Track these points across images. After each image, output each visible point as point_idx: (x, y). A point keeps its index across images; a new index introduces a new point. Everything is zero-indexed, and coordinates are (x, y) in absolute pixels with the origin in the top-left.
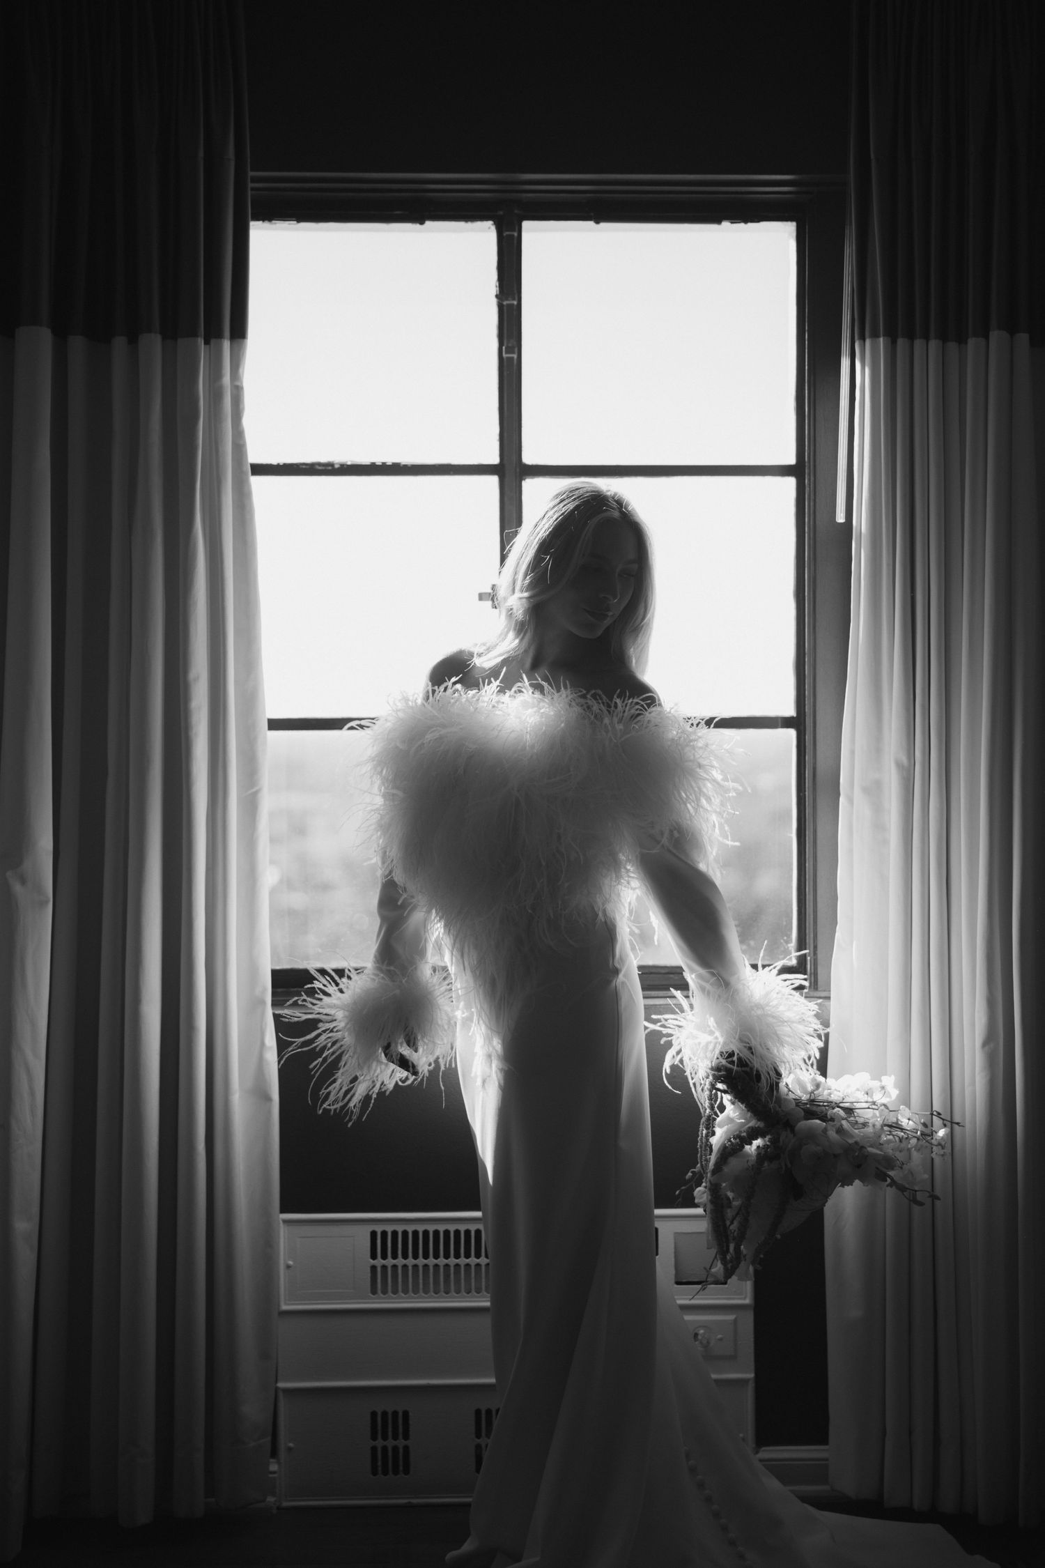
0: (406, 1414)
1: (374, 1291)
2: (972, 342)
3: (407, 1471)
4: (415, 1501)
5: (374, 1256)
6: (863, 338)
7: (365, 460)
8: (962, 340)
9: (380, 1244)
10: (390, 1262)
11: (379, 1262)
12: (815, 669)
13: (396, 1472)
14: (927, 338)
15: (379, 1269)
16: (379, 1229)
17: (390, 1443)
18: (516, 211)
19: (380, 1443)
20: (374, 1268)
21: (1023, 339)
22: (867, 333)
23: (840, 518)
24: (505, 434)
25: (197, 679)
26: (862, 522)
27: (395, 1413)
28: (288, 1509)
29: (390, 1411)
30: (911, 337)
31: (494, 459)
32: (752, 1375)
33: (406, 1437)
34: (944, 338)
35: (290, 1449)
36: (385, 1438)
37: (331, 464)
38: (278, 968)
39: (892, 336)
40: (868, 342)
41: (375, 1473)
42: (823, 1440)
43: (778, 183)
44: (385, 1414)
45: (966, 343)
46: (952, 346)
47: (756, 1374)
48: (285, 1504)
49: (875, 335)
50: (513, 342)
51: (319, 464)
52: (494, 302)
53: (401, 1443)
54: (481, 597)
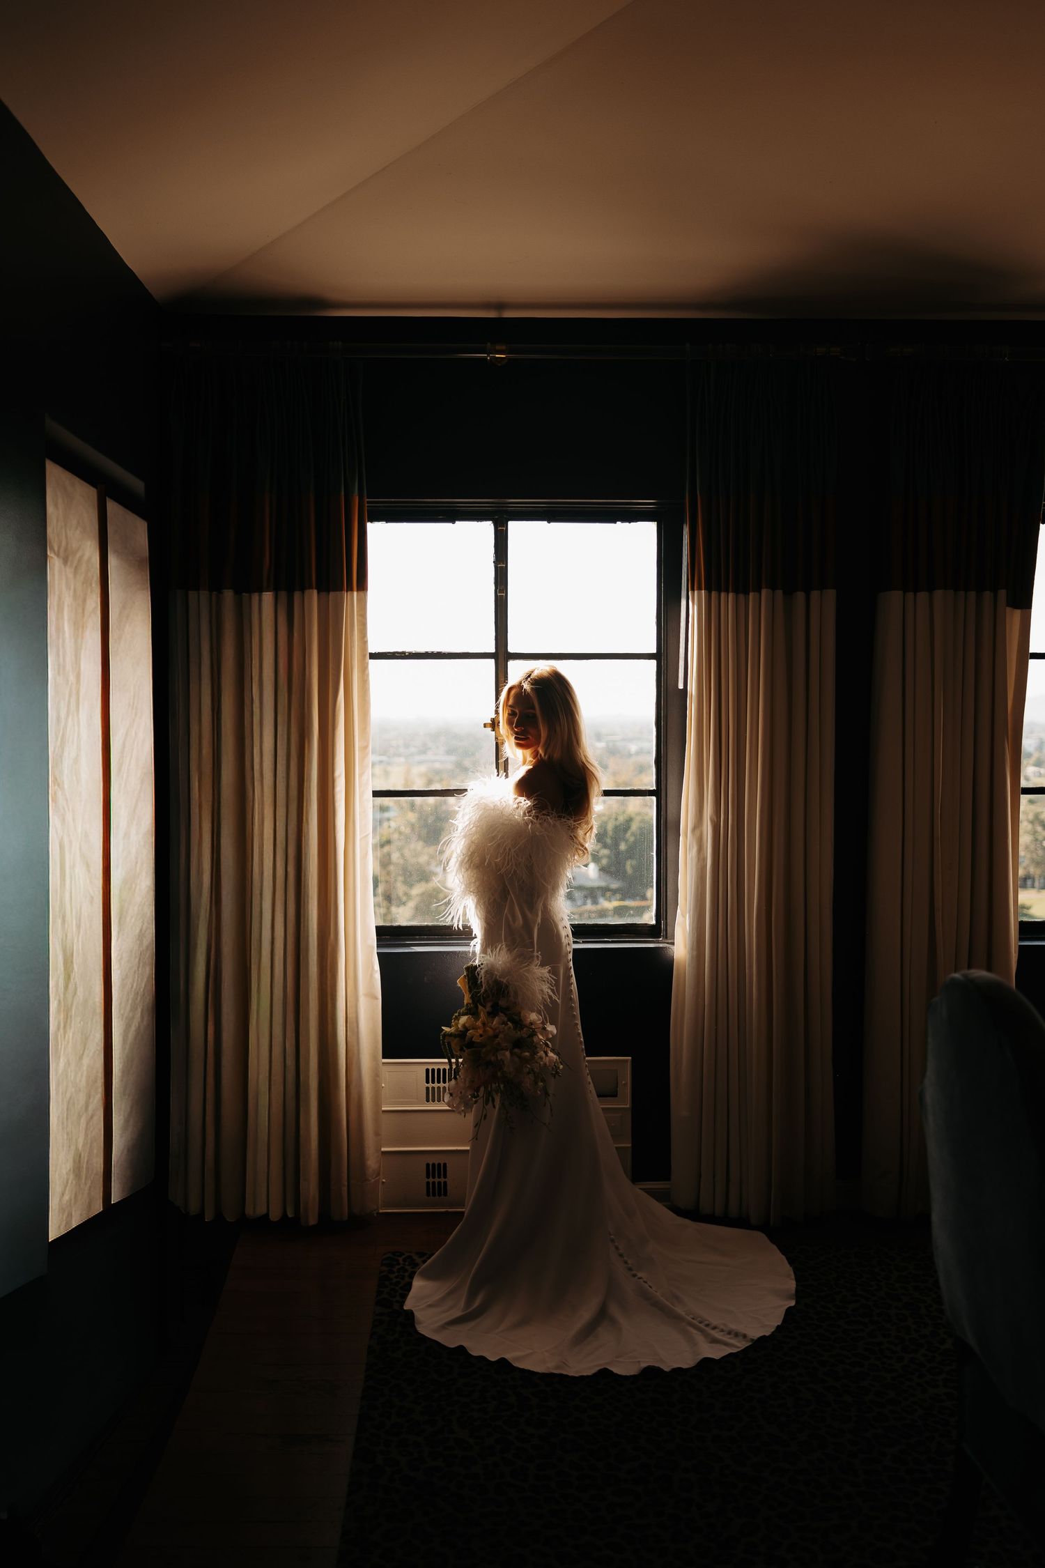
0: (445, 1165)
1: (428, 1101)
2: (751, 594)
3: (445, 1194)
4: (449, 1210)
5: (428, 1082)
6: (693, 590)
7: (422, 650)
8: (746, 593)
9: (431, 1076)
10: (436, 1085)
11: (430, 1085)
12: (666, 765)
13: (440, 1195)
14: (728, 592)
15: (430, 1089)
16: (430, 1068)
17: (437, 1180)
18: (505, 516)
19: (431, 1180)
20: (428, 1088)
21: (779, 593)
22: (695, 588)
23: (681, 686)
24: (499, 637)
25: (339, 776)
26: (692, 688)
27: (439, 1164)
28: (382, 1213)
29: (436, 1163)
30: (719, 591)
31: (493, 650)
32: (630, 1145)
33: (445, 1177)
34: (736, 591)
35: (383, 1182)
36: (434, 1177)
37: (404, 653)
38: (378, 925)
39: (709, 589)
40: (696, 592)
41: (428, 1195)
42: (669, 1179)
43: (648, 503)
44: (433, 1165)
45: (749, 594)
46: (741, 596)
47: (632, 1144)
48: (381, 1211)
49: (700, 589)
50: (503, 587)
51: (398, 653)
52: (493, 564)
53: (442, 1180)
54: (485, 725)
